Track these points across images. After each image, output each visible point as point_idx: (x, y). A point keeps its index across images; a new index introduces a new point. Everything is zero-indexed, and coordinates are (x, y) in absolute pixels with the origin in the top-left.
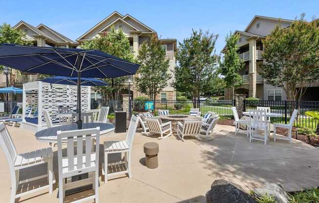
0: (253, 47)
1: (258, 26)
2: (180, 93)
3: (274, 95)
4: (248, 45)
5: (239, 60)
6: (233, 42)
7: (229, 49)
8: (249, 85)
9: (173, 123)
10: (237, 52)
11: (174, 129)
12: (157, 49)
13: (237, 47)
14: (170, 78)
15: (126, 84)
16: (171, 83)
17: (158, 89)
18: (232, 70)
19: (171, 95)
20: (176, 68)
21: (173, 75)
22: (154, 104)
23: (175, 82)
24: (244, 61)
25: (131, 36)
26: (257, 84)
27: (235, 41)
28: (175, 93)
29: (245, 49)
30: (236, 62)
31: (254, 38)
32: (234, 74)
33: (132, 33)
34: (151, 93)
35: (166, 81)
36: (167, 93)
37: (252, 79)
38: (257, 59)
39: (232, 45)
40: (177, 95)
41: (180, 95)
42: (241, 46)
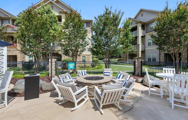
0: (140, 28)
1: (142, 15)
2: (95, 56)
3: (152, 58)
4: (137, 26)
5: (131, 36)
6: (128, 24)
7: (126, 28)
8: (137, 51)
9: (90, 87)
10: (130, 30)
11: (91, 93)
12: (77, 20)
13: (130, 27)
14: (88, 45)
15: (56, 49)
16: (89, 48)
17: (78, 53)
18: (127, 42)
19: (88, 58)
20: (92, 37)
21: (90, 42)
22: (75, 65)
23: (91, 47)
24: (135, 36)
25: (60, 15)
26: (141, 51)
27: (129, 24)
28: (91, 56)
29: (134, 29)
30: (130, 37)
31: (141, 22)
32: (129, 44)
33: (61, 12)
34: (73, 56)
35: (85, 47)
36: (86, 56)
37: (139, 48)
38: (142, 35)
39: (127, 26)
40: (93, 58)
41: (94, 57)
42: (133, 27)
